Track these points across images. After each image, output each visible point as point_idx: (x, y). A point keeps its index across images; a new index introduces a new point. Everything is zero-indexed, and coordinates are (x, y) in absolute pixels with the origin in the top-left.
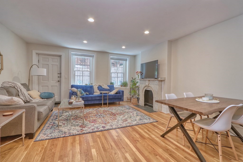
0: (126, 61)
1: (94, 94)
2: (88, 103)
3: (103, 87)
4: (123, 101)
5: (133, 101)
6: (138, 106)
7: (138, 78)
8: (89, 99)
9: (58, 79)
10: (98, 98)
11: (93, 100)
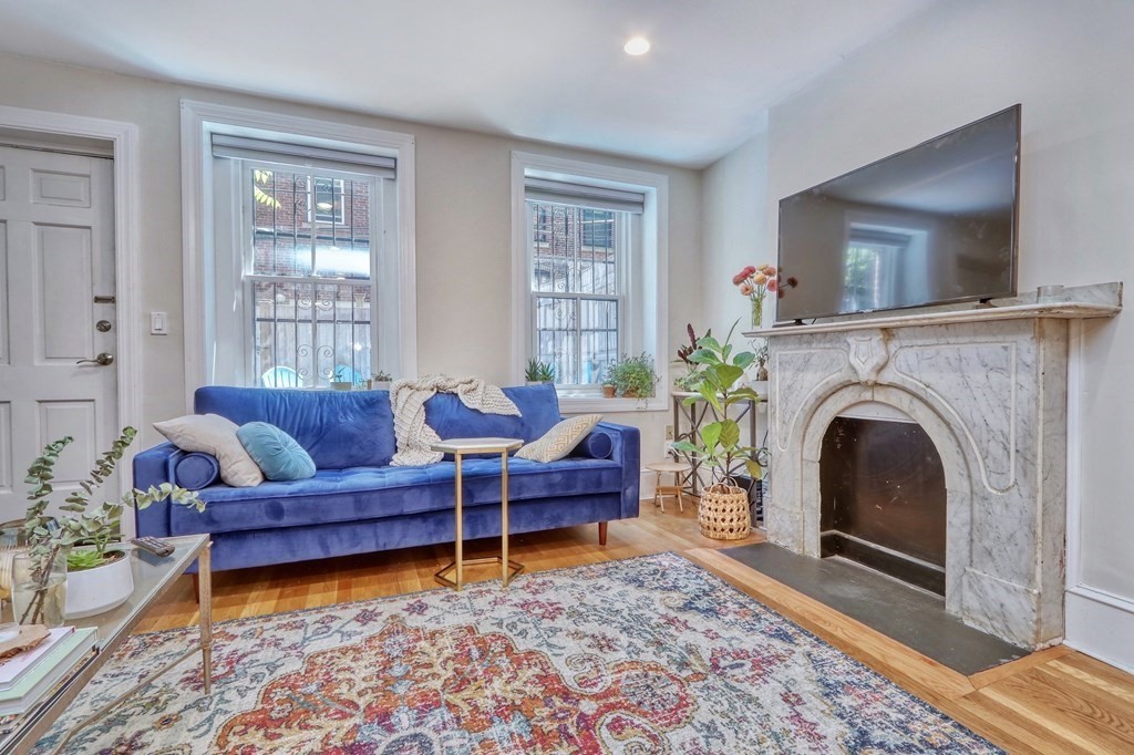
0: (638, 210)
1: (397, 459)
2: (324, 546)
3: (471, 402)
4: (634, 511)
5: (712, 514)
6: (758, 554)
7: (757, 321)
8: (336, 517)
9: (98, 344)
10: (424, 503)
11: (374, 521)
